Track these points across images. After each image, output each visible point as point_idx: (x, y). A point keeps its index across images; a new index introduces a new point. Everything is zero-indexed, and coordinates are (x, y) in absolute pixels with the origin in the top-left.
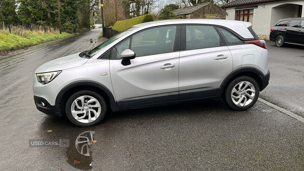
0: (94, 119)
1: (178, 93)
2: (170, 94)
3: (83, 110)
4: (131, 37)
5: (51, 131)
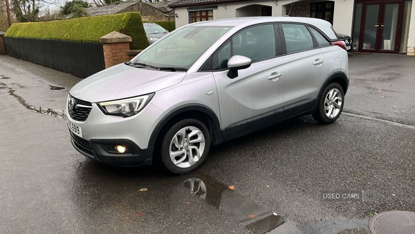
0: (196, 159)
1: (282, 110)
2: (276, 112)
3: (181, 149)
4: (230, 39)
5: (146, 189)
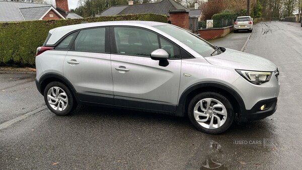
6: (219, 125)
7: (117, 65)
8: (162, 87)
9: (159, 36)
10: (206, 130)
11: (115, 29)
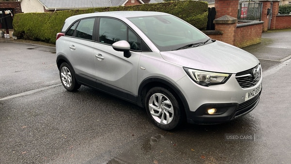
6: (167, 122)
7: (97, 53)
8: (125, 77)
9: (129, 28)
10: (158, 125)
11: (101, 19)
